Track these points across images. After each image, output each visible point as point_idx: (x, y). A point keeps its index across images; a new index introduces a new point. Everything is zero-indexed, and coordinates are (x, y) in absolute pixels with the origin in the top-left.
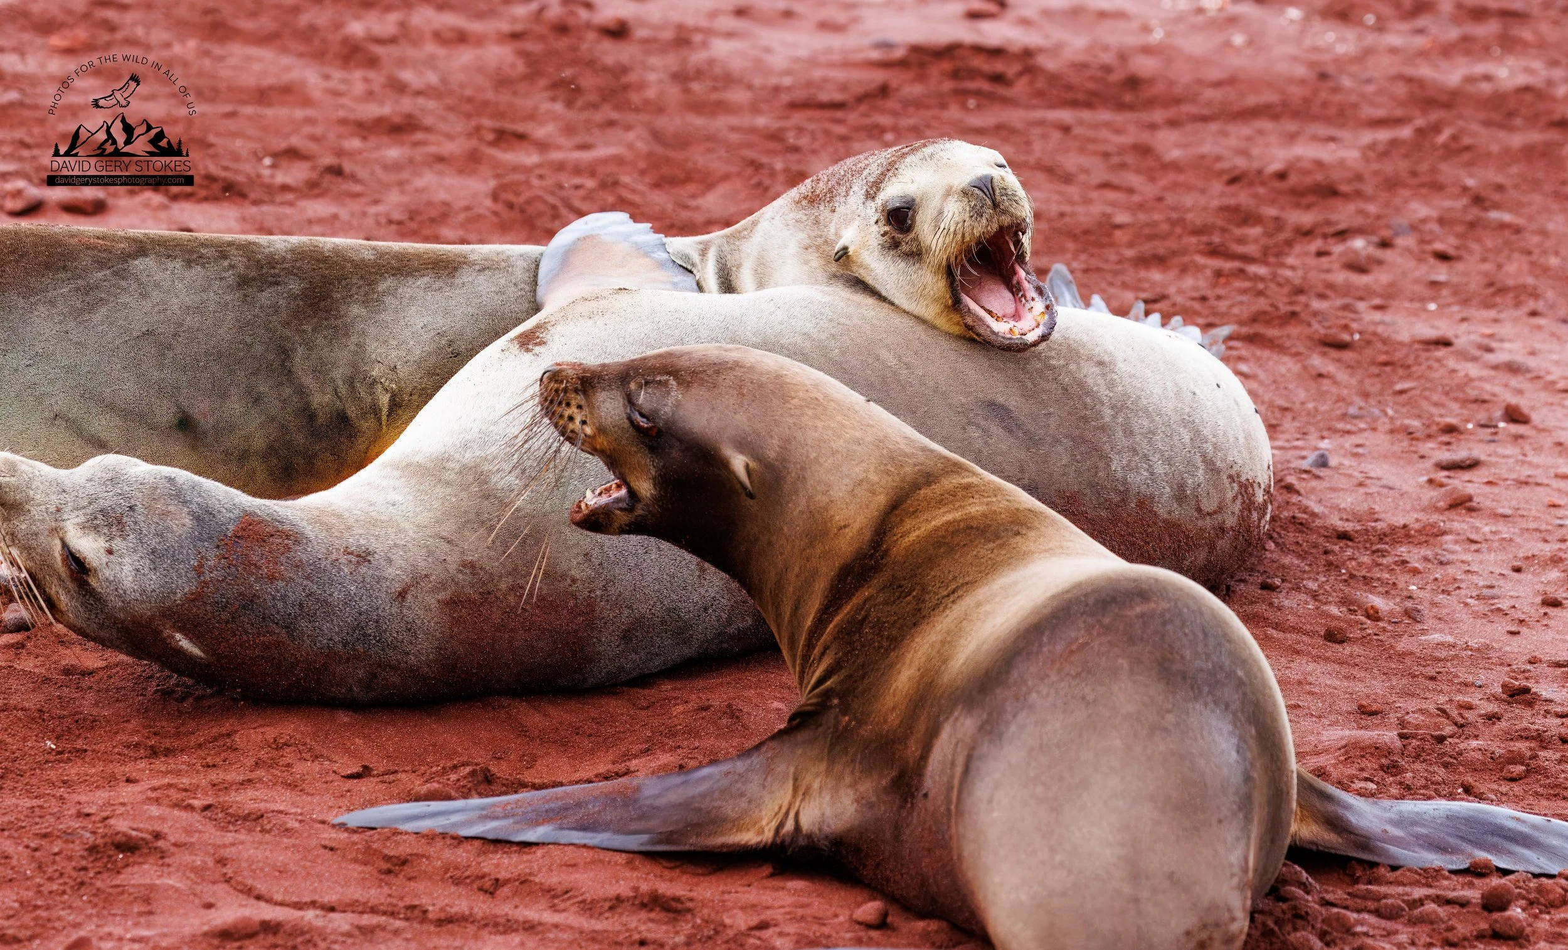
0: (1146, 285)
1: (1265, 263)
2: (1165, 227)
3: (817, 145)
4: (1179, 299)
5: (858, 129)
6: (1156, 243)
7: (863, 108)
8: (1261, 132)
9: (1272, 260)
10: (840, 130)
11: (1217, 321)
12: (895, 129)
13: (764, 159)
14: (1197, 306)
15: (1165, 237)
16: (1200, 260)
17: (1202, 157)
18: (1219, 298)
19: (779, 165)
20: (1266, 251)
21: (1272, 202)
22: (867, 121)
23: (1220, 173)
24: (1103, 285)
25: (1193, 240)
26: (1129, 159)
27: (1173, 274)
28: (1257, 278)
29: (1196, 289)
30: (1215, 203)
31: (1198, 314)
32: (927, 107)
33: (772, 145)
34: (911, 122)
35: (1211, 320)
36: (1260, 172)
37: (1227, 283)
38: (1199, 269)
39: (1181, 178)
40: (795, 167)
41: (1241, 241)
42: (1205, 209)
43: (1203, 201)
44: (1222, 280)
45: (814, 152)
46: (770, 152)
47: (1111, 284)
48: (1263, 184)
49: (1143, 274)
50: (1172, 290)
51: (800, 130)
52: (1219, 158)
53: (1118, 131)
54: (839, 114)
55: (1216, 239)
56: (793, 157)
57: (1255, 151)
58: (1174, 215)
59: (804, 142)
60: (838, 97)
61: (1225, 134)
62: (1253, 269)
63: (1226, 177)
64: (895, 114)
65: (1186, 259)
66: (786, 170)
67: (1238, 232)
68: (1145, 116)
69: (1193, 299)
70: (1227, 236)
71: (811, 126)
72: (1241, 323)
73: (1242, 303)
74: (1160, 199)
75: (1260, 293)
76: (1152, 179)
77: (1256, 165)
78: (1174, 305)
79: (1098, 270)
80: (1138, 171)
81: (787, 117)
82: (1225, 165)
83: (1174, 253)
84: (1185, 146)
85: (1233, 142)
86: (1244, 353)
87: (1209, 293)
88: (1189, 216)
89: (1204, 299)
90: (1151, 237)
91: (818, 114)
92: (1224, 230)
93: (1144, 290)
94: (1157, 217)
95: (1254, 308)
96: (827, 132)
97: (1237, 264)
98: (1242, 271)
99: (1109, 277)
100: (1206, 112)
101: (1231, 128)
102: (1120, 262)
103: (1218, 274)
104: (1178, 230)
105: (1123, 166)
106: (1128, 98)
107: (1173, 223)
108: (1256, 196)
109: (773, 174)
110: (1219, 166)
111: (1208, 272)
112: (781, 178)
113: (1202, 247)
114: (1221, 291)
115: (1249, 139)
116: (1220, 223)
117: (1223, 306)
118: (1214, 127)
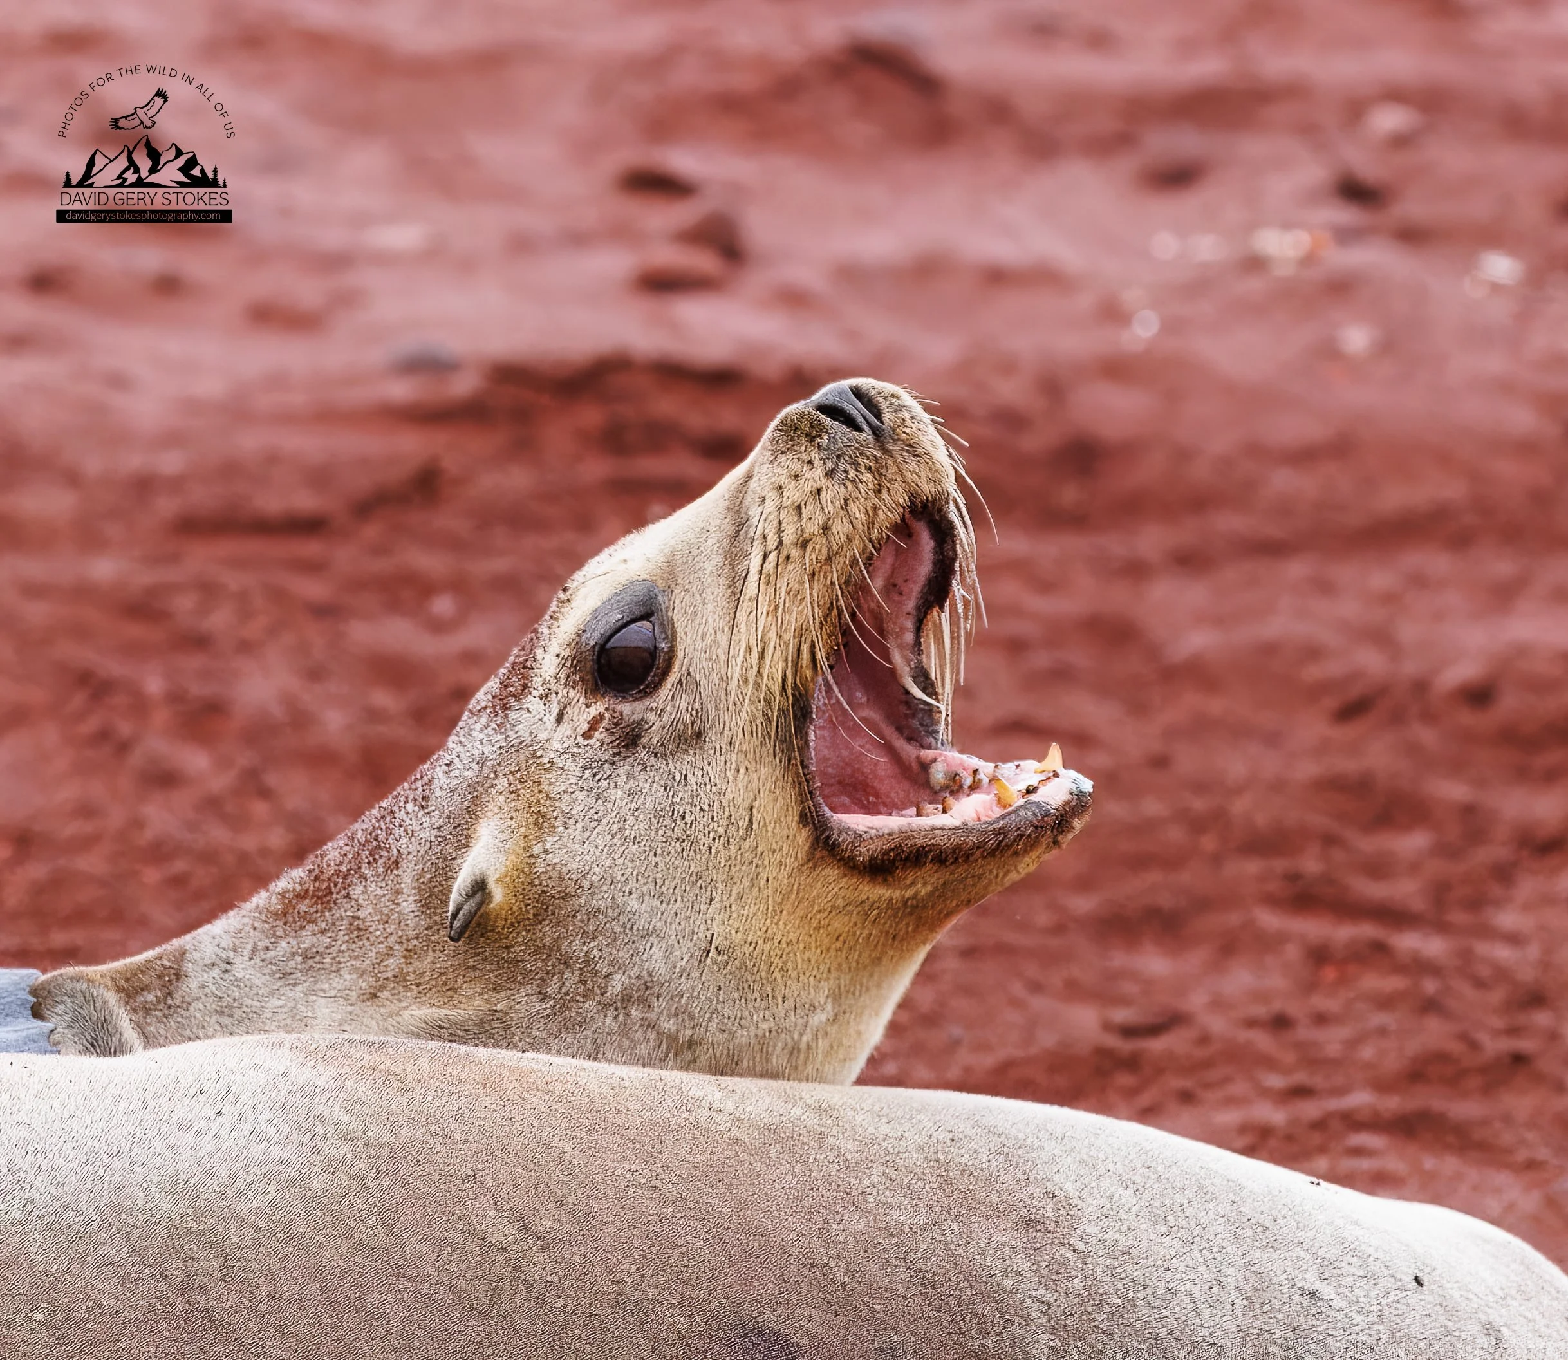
0: (1129, 988)
1: (1442, 927)
2: (1175, 835)
3: (254, 629)
4: (1217, 1025)
5: (358, 585)
6: (1154, 877)
7: (372, 531)
8: (1419, 581)
9: (1458, 917)
10: (314, 589)
11: (1317, 1081)
12: (458, 586)
13: (113, 667)
14: (1262, 1041)
15: (1171, 862)
16: (1269, 920)
17: (1270, 649)
18: (1321, 1019)
19: (154, 684)
20: (1440, 892)
21: (1456, 767)
22: (381, 566)
23: (1316, 691)
24: (1018, 989)
25: (1252, 867)
26: (1079, 657)
27: (1195, 959)
28: (1420, 966)
29: (1260, 996)
30: (1307, 770)
31: (1270, 1063)
32: (538, 525)
33: (135, 631)
34: (499, 565)
35: (1300, 1077)
36: (1421, 687)
37: (1343, 981)
38: (1267, 943)
39: (1216, 706)
40: (197, 689)
41: (1378, 868)
42: (1278, 786)
43: (1271, 764)
44: (1329, 974)
45: (246, 647)
46: (134, 651)
47: (1036, 987)
48: (1429, 717)
49: (1119, 959)
50: (1196, 1001)
51: (208, 590)
52: (1313, 653)
53: (1046, 587)
54: (311, 548)
55: (1311, 864)
56: (193, 662)
57: (1408, 632)
58: (1199, 805)
59: (219, 620)
60: (305, 502)
61: (1325, 587)
62: (1408, 942)
63: (1331, 703)
64: (454, 544)
65: (1233, 919)
66: (175, 697)
67: (1369, 844)
68: (1115, 545)
69: (1251, 1023)
70: (1338, 855)
71: (233, 580)
72: (1382, 1086)
73: (1382, 1032)
74: (1160, 762)
75: (1430, 1006)
76: (1138, 709)
77: (1410, 668)
78: (1204, 1039)
79: (1003, 950)
80: (1103, 689)
81: (173, 559)
82: (1330, 669)
83: (1204, 904)
84: (1219, 621)
85: (1349, 608)
86: (1394, 1163)
87: (1293, 1009)
88: (1239, 807)
89: (1280, 1023)
90: (1140, 862)
91: (253, 546)
92: (1330, 840)
93: (1123, 1001)
94: (1152, 807)
95: (1414, 1046)
96: (278, 596)
97: (1367, 930)
98: (1380, 948)
99: (1032, 970)
100: (1273, 530)
101: (1346, 572)
102: (1059, 929)
103: (1319, 955)
104: (1209, 843)
105: (1061, 675)
106: (1069, 495)
107: (1197, 825)
108: (1413, 750)
109: (140, 706)
110: (1314, 672)
111: (1292, 952)
112: (161, 717)
113: (1273, 887)
114: (1322, 1002)
115: (1389, 599)
116: (1319, 821)
117: (1332, 1040)
118: (1297, 569)
